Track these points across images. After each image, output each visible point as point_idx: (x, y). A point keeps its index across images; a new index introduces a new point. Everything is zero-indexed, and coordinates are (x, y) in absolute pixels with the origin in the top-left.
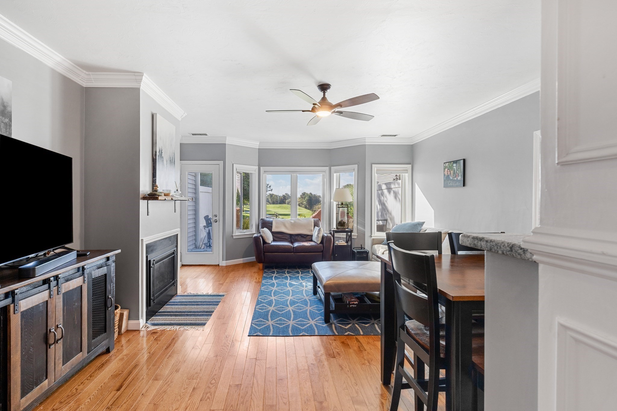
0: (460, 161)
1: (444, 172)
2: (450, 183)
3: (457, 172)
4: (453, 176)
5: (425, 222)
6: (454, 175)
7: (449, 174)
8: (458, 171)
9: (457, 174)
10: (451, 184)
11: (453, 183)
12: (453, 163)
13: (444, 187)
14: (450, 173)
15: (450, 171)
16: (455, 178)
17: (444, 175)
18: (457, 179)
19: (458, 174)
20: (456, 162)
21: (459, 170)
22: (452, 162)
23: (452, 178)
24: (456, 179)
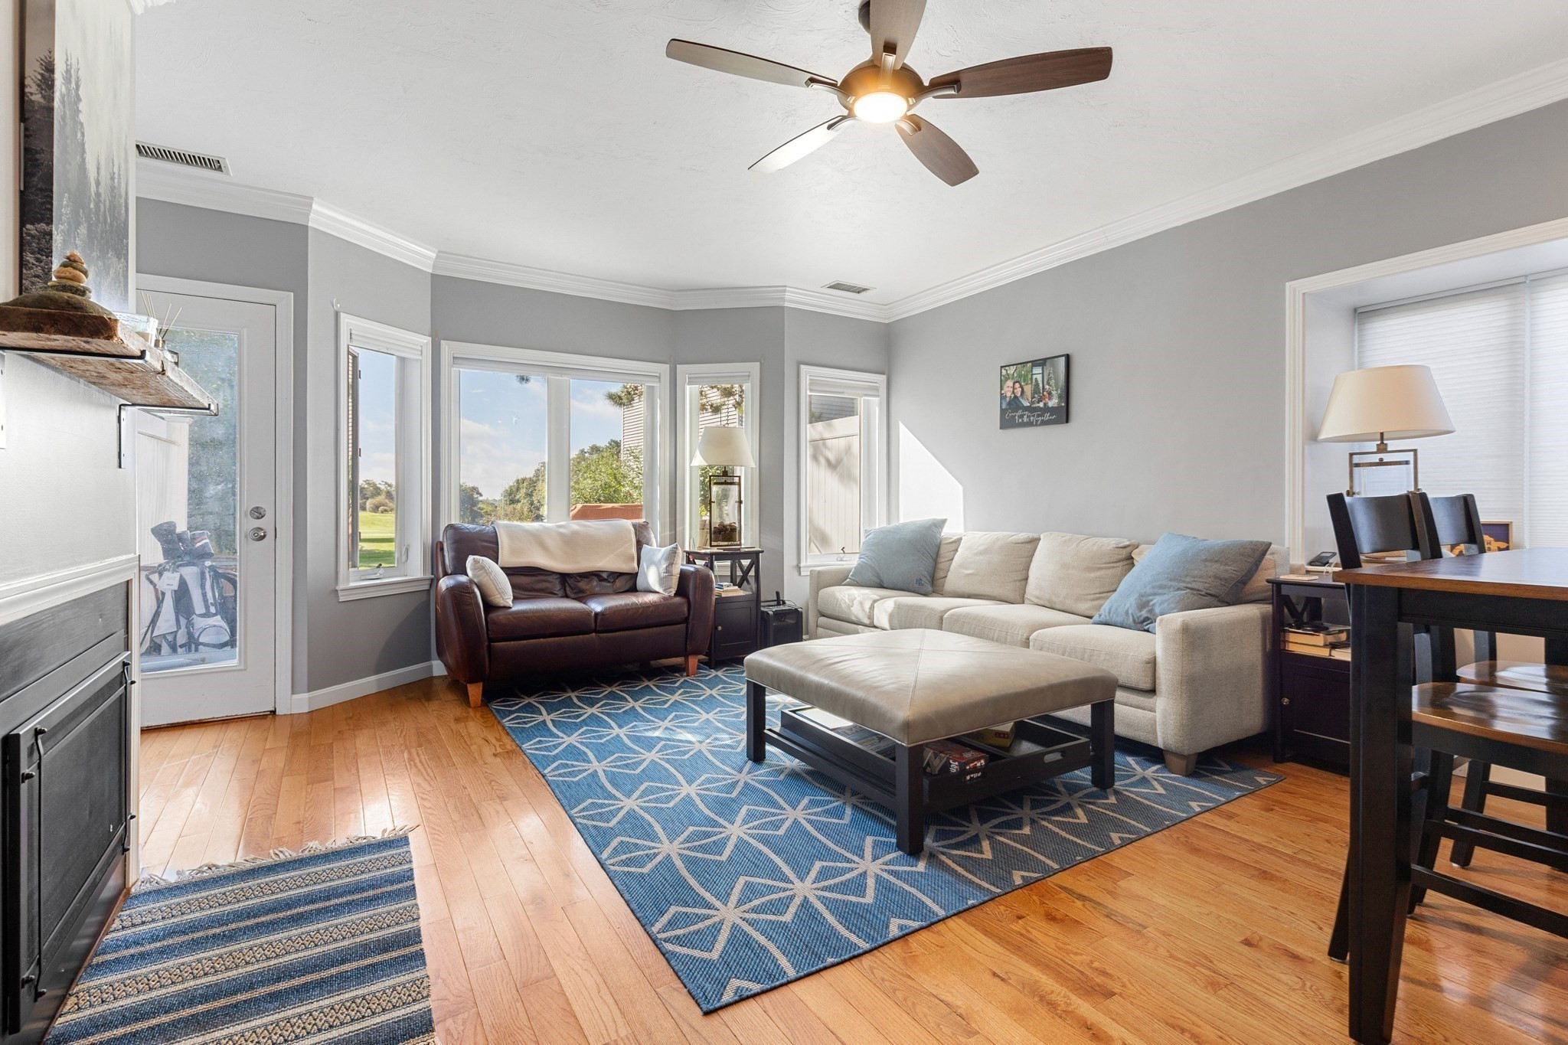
0: (1056, 359)
1: (1002, 389)
2: (1022, 416)
3: (1047, 387)
4: (1032, 399)
5: (946, 520)
6: (1036, 396)
7: (1019, 395)
8: (1048, 384)
9: (1045, 393)
10: (1025, 419)
11: (1034, 416)
12: (1033, 366)
13: (1001, 428)
14: (1023, 392)
15: (1021, 387)
16: (1038, 403)
17: (1003, 397)
18: (1045, 404)
19: (1050, 393)
20: (1042, 363)
21: (1052, 382)
22: (1029, 365)
23: (1029, 405)
24: (1041, 405)
